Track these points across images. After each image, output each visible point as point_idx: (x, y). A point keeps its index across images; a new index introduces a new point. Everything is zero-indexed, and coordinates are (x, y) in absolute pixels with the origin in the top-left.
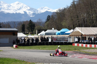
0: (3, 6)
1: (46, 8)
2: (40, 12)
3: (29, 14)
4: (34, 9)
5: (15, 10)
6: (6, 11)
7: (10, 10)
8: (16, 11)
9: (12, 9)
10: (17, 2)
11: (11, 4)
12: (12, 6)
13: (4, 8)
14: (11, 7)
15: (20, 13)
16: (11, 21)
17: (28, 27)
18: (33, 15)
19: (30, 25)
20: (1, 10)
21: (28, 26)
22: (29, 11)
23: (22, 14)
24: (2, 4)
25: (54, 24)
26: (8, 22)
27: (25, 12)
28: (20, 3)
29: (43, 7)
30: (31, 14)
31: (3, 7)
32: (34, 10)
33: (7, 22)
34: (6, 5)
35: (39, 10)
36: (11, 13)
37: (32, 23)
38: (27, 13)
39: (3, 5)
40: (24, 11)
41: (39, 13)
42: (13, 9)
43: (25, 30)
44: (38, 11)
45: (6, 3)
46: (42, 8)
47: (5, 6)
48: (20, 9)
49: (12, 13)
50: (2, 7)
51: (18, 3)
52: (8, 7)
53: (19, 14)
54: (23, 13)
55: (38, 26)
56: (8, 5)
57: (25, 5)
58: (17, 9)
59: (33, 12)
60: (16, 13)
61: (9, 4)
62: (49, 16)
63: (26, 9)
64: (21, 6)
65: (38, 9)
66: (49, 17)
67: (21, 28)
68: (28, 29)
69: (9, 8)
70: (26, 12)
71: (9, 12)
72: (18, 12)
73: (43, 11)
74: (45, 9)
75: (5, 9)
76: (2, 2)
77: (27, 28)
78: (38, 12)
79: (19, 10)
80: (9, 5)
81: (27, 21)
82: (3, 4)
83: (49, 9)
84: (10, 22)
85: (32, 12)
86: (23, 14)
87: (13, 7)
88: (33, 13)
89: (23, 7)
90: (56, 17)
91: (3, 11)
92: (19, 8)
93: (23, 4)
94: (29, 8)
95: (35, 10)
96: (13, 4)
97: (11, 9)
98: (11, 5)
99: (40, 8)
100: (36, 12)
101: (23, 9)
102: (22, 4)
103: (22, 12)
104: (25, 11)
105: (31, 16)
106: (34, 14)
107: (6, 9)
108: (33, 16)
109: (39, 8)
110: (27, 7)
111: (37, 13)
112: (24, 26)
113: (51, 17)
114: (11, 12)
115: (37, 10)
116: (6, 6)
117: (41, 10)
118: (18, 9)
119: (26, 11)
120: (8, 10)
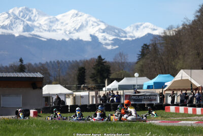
0: (37, 22)
1: (146, 27)
2: (131, 37)
3: (103, 42)
4: (117, 29)
5: (68, 33)
6: (46, 35)
7: (54, 31)
8: (70, 33)
9: (61, 30)
10: (73, 11)
11: (59, 17)
12: (61, 21)
13: (38, 27)
14: (56, 23)
15: (80, 39)
16: (51, 62)
17: (93, 74)
18: (113, 44)
19: (99, 68)
20: (33, 33)
21: (93, 71)
22: (103, 34)
23: (86, 41)
24: (35, 16)
25: (156, 66)
26: (49, 62)
27: (94, 37)
28: (80, 13)
29: (139, 23)
30: (109, 42)
31: (38, 25)
32: (117, 31)
33: (47, 62)
34: (46, 18)
35: (129, 32)
36: (57, 39)
37: (105, 64)
38: (98, 39)
39: (36, 19)
40: (91, 35)
41: (130, 39)
42: (63, 28)
43: (86, 81)
44: (128, 35)
45: (44, 15)
46: (137, 27)
47: (43, 21)
48: (81, 28)
49: (61, 39)
50: (36, 24)
51: (77, 14)
52: (51, 24)
53: (79, 41)
54: (89, 39)
55: (117, 72)
56: (50, 19)
57: (94, 19)
58: (72, 30)
59: (114, 37)
60: (71, 40)
61: (51, 17)
62: (145, 45)
63: (97, 28)
64: (84, 23)
65: (127, 29)
66: (145, 47)
67: (76, 77)
68: (93, 80)
69: (54, 28)
70: (96, 37)
71: (53, 38)
72: (75, 36)
73: (140, 34)
74: (144, 28)
75: (42, 30)
76: (34, 11)
77: (91, 78)
78: (126, 37)
79: (78, 30)
80: (52, 20)
81: (92, 59)
82: (37, 15)
83: (154, 30)
84: (54, 62)
85: (111, 38)
86: (88, 42)
87: (62, 23)
88: (115, 39)
89: (87, 24)
90: (161, 49)
91: (36, 35)
92: (79, 26)
93: (88, 17)
94: (103, 27)
95: (120, 31)
96: (64, 16)
97: (58, 28)
98: (57, 20)
99: (132, 25)
100: (122, 37)
101: (87, 28)
102: (86, 16)
103: (85, 36)
104: (92, 33)
105: (109, 47)
106: (116, 42)
107: (45, 30)
108: (115, 46)
109: (130, 27)
110: (98, 25)
111: (124, 39)
112: (84, 72)
113: (150, 48)
114: (58, 36)
115: (125, 33)
116: (46, 22)
117: (134, 32)
118: (75, 29)
119: (96, 35)
120: (49, 31)
